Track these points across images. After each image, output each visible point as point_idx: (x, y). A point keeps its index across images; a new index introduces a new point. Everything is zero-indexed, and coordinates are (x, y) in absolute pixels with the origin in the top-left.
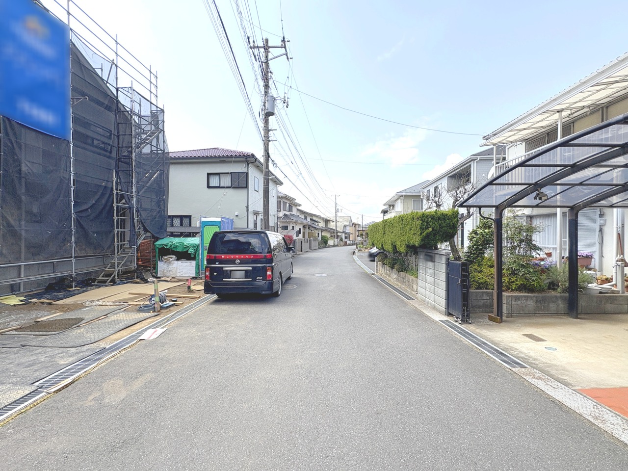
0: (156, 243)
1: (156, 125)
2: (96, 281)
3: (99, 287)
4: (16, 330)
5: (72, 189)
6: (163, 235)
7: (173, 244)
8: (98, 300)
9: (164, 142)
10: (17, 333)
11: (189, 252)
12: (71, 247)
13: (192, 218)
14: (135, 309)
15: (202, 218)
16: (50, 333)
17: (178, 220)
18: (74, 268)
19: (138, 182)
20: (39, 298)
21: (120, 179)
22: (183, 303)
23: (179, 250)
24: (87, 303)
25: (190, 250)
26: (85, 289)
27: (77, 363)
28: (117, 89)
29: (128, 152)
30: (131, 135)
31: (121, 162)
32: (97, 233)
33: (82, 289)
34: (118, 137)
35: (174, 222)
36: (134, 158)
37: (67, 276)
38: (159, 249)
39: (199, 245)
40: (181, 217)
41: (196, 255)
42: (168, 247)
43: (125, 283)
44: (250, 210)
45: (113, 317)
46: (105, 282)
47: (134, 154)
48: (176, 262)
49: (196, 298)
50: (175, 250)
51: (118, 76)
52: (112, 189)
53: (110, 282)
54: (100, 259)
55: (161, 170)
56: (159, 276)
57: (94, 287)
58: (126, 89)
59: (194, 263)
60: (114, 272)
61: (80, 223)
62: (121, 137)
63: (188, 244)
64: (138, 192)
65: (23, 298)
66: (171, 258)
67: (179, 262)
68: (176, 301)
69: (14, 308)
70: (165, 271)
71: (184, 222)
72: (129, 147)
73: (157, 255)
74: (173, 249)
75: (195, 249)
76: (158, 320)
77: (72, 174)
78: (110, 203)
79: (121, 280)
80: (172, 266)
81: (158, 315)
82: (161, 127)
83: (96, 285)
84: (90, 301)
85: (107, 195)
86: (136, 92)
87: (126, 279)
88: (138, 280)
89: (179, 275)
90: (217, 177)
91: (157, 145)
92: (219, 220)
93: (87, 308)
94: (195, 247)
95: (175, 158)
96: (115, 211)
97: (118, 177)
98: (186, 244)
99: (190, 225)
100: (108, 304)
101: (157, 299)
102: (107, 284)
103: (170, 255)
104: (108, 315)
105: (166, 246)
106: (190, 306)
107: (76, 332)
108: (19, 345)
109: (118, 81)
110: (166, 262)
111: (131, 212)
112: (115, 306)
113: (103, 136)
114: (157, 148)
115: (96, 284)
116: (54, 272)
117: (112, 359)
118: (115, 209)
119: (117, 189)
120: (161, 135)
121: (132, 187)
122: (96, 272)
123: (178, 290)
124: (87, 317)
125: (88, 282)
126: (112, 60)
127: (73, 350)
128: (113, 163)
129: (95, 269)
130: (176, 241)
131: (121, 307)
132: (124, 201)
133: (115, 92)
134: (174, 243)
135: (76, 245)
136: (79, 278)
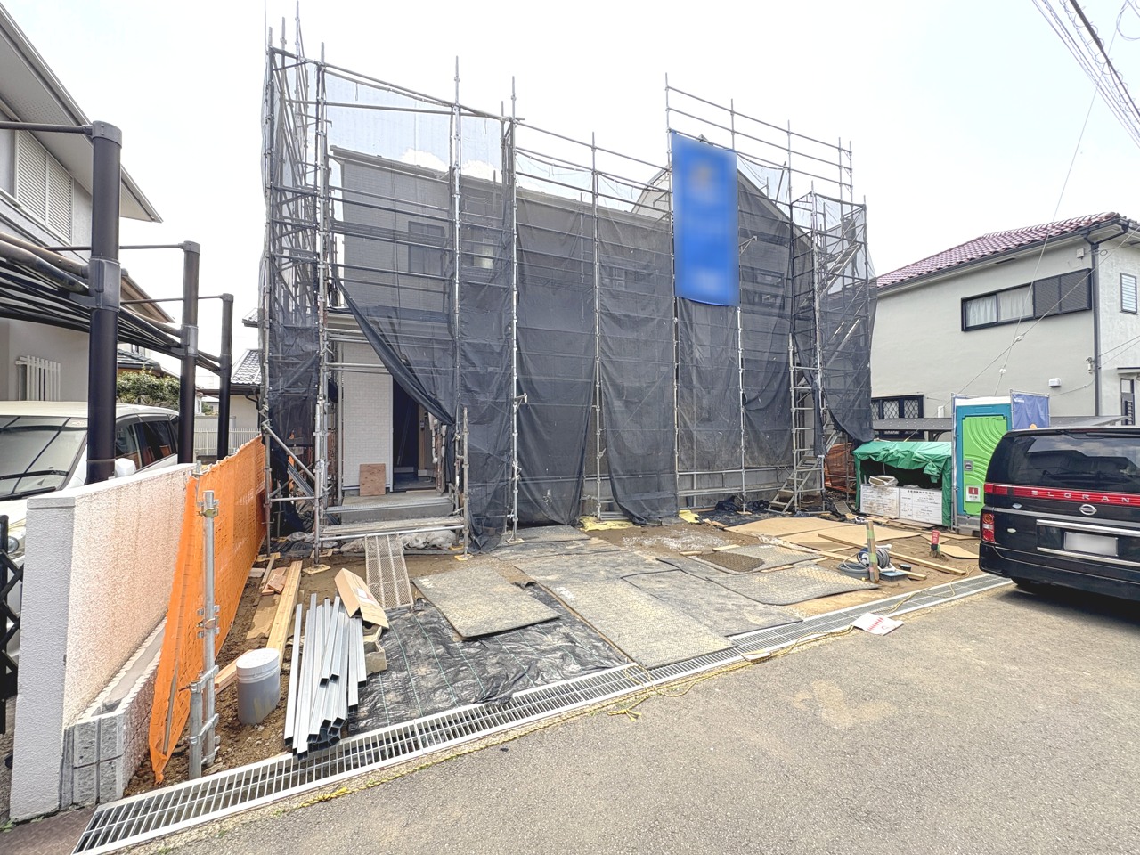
0: (857, 451)
1: (851, 237)
2: (770, 507)
3: (774, 515)
4: (698, 555)
5: (741, 372)
6: (868, 437)
7: (889, 455)
8: (777, 537)
9: (866, 263)
10: (699, 560)
11: (926, 472)
12: (741, 453)
13: (925, 401)
14: (834, 566)
15: (956, 400)
16: (730, 571)
17: (893, 405)
18: (743, 484)
19: (824, 347)
20: (712, 519)
21: (798, 347)
22: (925, 579)
23: (903, 465)
24: (764, 538)
25: (928, 468)
26: (757, 516)
27: (770, 629)
28: (791, 206)
29: (808, 299)
30: (813, 270)
31: (799, 319)
32: (770, 433)
33: (753, 516)
34: (793, 280)
35: (886, 409)
36: (817, 308)
37: (737, 493)
38: (862, 462)
39: (950, 458)
40: (901, 400)
41: (944, 480)
42: (879, 460)
43: (808, 516)
44: (1103, 368)
45: (801, 571)
46: (781, 509)
47: (817, 300)
48: (897, 489)
49: (955, 573)
50: (893, 465)
51: (792, 185)
52: (788, 364)
53: (788, 510)
54: (772, 473)
55: (861, 317)
56: (862, 511)
57: (767, 514)
58: (804, 199)
59: (937, 496)
60: (792, 494)
61: (749, 420)
62: (797, 281)
63: (923, 455)
64: (824, 363)
65: (697, 516)
66: (887, 480)
67: (904, 491)
68: (909, 569)
69: (690, 526)
70: (875, 505)
71: (906, 409)
72: (810, 292)
73: (859, 472)
74: (890, 464)
75: (942, 465)
76: (880, 599)
77: (740, 352)
78: (785, 387)
79: (802, 510)
80: (888, 497)
81: (877, 589)
82: (860, 239)
83: (770, 513)
84: (767, 536)
85: (781, 376)
86: (821, 196)
87: (810, 508)
88: (828, 514)
89: (903, 516)
90: (990, 303)
91: (853, 273)
92: (1007, 400)
93: (765, 547)
94: (940, 461)
95: (886, 287)
96: (793, 399)
97: (795, 343)
98: (918, 455)
99: (921, 415)
100: (791, 546)
101: (872, 558)
102: (783, 513)
103: (883, 474)
104: (794, 565)
105: (876, 457)
106: (944, 589)
107: (758, 580)
108: (704, 576)
109: (792, 192)
110: (875, 487)
111: (816, 399)
112: (802, 553)
113: (773, 285)
114: (854, 278)
115: (769, 509)
116: (723, 487)
117: (816, 644)
118: (793, 395)
119: (794, 365)
120: (860, 255)
121: (815, 356)
122: (768, 492)
123: (908, 547)
124: (769, 560)
125: (760, 506)
126: (782, 164)
127: (761, 607)
128: (787, 323)
129: (768, 487)
130: (895, 447)
131: (811, 556)
132: (803, 381)
133: (787, 211)
134: (891, 451)
135: (746, 452)
136: (750, 498)
